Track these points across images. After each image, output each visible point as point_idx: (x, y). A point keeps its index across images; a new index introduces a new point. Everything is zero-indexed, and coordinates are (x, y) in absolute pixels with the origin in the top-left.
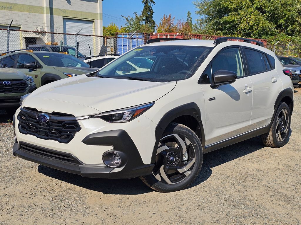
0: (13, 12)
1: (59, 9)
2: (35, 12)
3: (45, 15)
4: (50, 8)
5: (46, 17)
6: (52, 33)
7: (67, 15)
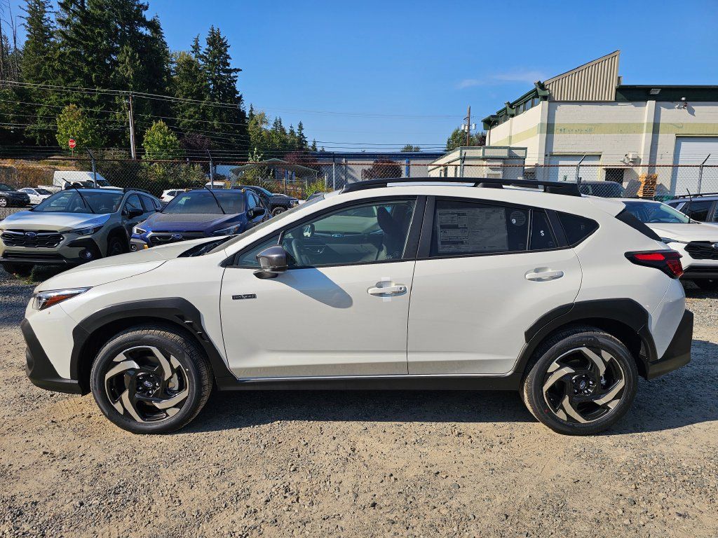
0: (593, 135)
1: (671, 124)
2: (627, 133)
3: (644, 135)
4: (654, 124)
5: (645, 139)
6: (652, 166)
7: (683, 132)
